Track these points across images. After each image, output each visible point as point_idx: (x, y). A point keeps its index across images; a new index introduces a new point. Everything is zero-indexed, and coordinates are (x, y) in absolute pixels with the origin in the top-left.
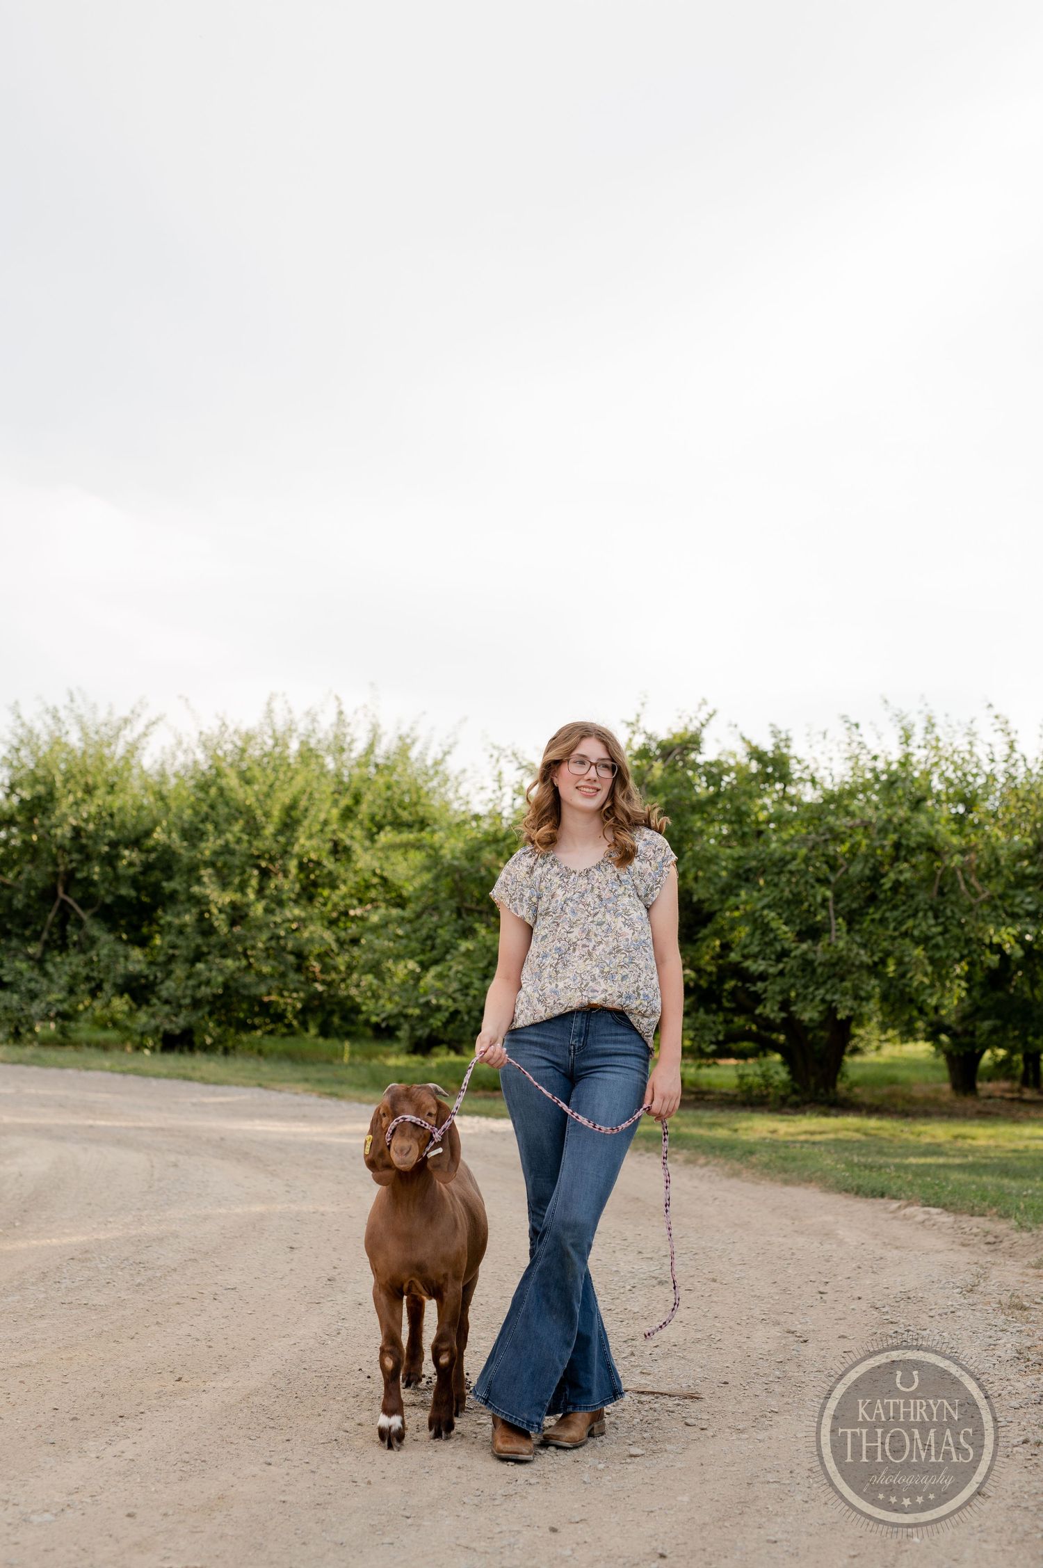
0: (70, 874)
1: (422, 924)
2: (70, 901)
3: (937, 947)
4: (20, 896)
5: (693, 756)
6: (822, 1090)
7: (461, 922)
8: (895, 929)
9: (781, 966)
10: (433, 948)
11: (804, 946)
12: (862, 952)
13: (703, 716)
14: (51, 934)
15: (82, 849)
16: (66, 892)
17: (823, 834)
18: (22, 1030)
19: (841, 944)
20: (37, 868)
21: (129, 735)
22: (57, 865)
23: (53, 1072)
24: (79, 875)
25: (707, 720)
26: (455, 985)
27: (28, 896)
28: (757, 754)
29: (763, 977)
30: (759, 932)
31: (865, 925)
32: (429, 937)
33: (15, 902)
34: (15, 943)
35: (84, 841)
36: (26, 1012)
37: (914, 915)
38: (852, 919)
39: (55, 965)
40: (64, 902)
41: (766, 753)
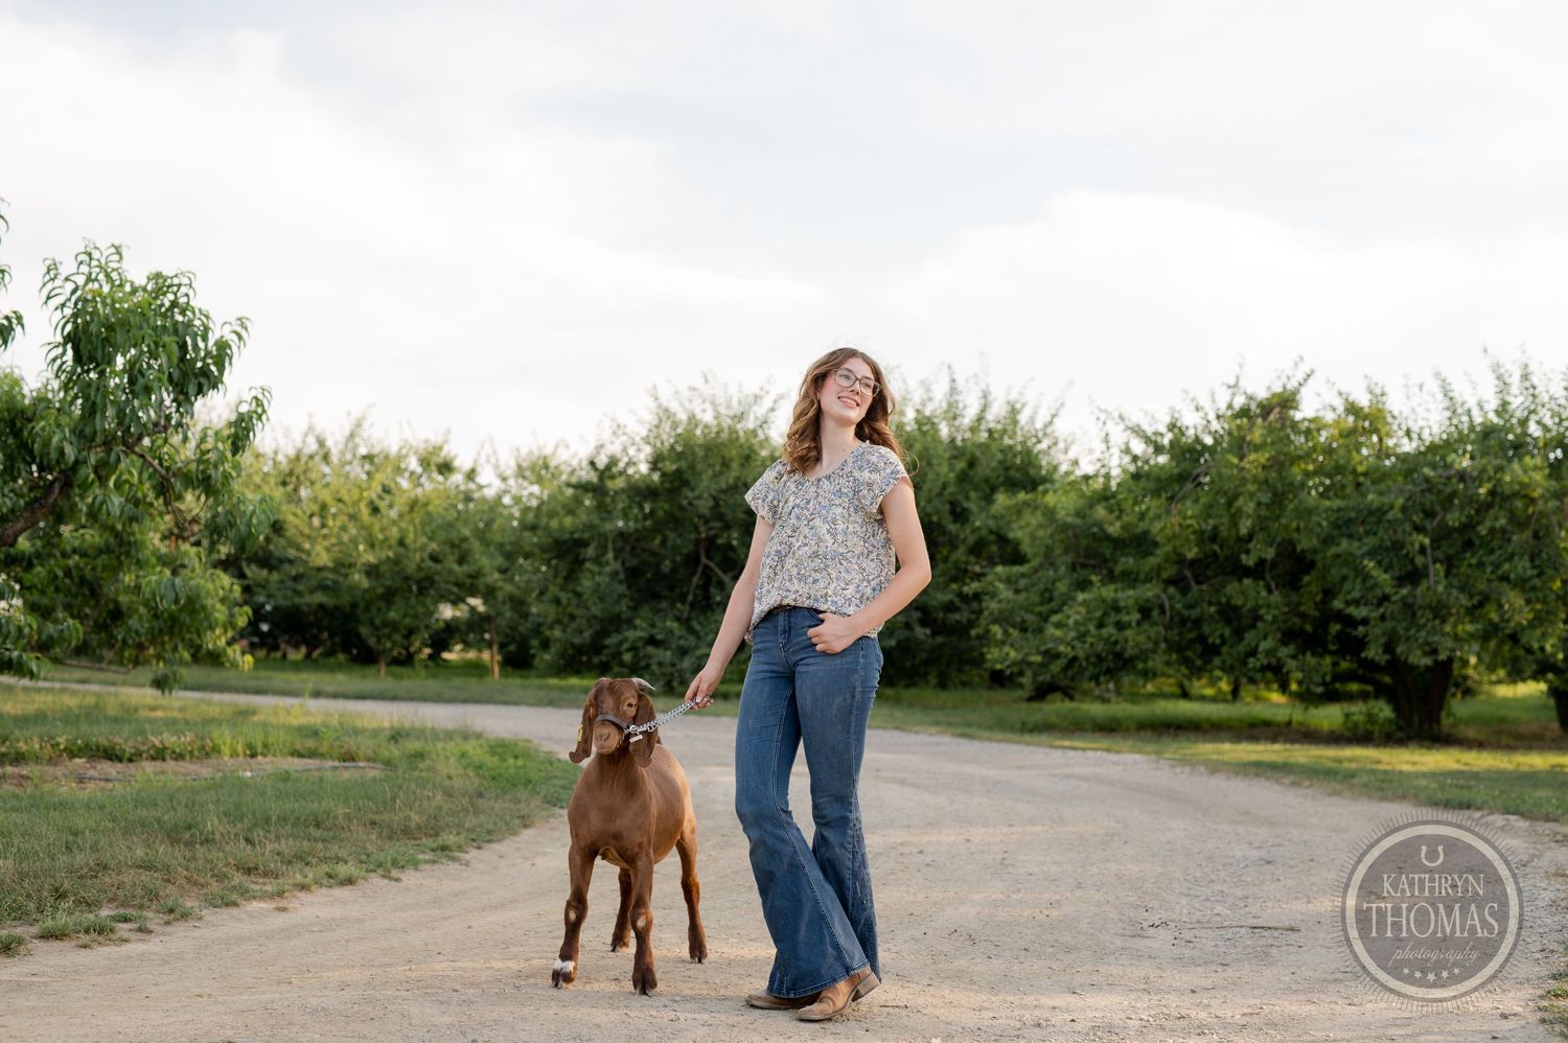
0: (711, 540)
1: (1039, 579)
2: (712, 565)
3: (1534, 588)
4: (667, 562)
5: (1292, 412)
6: (1426, 727)
7: (1075, 575)
8: (1492, 573)
9: (1382, 610)
10: (1051, 600)
11: (1404, 591)
12: (1461, 596)
13: (1300, 376)
14: (695, 596)
15: (721, 517)
16: (709, 557)
17: (1420, 484)
18: (675, 684)
19: (1440, 588)
20: (680, 536)
21: (760, 410)
22: (699, 533)
23: (710, 719)
24: (720, 541)
25: (1305, 380)
26: (1072, 634)
27: (673, 561)
28: (1353, 409)
29: (1365, 622)
30: (1359, 580)
31: (1463, 569)
32: (1046, 590)
33: (663, 567)
34: (664, 604)
35: (723, 510)
36: (679, 667)
37: (1510, 558)
38: (1450, 564)
39: (700, 623)
40: (706, 566)
41: (1362, 409)
